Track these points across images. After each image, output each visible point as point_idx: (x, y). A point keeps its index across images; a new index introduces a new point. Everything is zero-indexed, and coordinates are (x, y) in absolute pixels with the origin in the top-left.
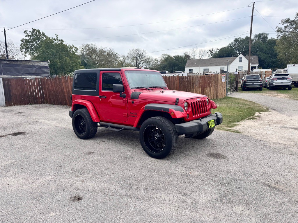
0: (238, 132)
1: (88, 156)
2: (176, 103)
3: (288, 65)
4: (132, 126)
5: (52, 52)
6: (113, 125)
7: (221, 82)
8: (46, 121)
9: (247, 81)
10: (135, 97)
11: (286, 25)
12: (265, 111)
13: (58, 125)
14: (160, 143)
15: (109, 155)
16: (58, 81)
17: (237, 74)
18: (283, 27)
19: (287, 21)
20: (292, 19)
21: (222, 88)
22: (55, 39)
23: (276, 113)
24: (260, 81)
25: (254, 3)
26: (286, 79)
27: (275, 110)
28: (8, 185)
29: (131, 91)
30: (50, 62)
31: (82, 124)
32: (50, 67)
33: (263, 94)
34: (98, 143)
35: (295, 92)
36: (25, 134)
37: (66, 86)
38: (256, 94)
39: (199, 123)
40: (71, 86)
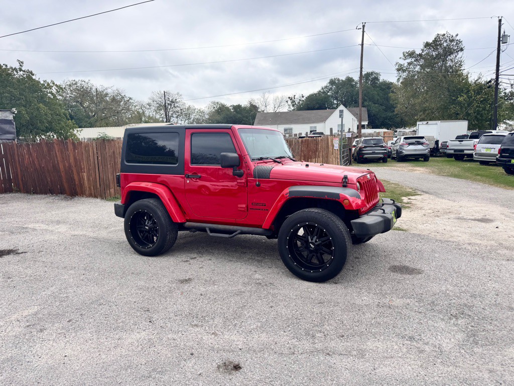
0: (403, 230)
1: (186, 287)
2: (345, 184)
3: (418, 123)
4: (260, 227)
5: (10, 92)
6: (215, 228)
7: (333, 149)
8: (44, 226)
9: (364, 148)
11: (409, 60)
12: (414, 195)
13: (76, 233)
14: (319, 255)
15: (225, 282)
16: (45, 149)
17: (351, 136)
18: (405, 63)
19: (411, 54)
20: (418, 52)
21: (334, 159)
22: (15, 69)
23: (432, 197)
24: (384, 147)
25: (364, 24)
26: (422, 144)
27: (427, 193)
28: (66, 356)
29: (253, 166)
30: (16, 112)
31: (147, 228)
32: (15, 121)
33: (392, 168)
34: (184, 261)
35: (436, 164)
36: (19, 253)
37: (63, 158)
38: (382, 168)
39: (385, 217)
40: (75, 158)
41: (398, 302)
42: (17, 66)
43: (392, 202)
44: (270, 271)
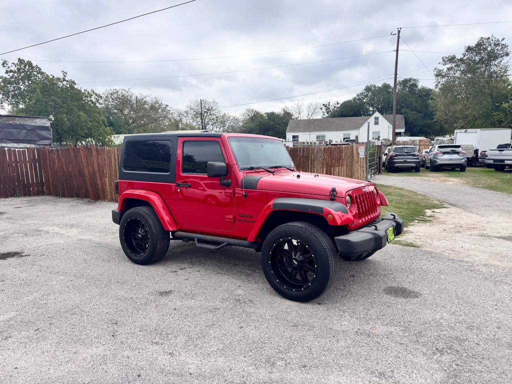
0: (415, 246)
1: (163, 300)
2: (332, 197)
3: (456, 131)
4: (245, 239)
5: (54, 101)
6: (203, 238)
7: (358, 158)
8: (57, 230)
9: (395, 156)
10: (250, 187)
11: (449, 66)
12: (440, 208)
13: (84, 237)
14: (303, 272)
15: (204, 296)
16: (72, 155)
17: (380, 144)
18: (444, 68)
19: (452, 59)
20: (459, 56)
21: (359, 168)
22: (59, 79)
23: (458, 210)
24: (416, 156)
25: (399, 29)
26: (458, 153)
27: (454, 205)
28: (16, 368)
29: (241, 175)
30: (53, 119)
31: (140, 236)
32: (52, 128)
33: (424, 178)
34: (172, 272)
35: (473, 174)
36: (22, 256)
37: (88, 164)
38: (413, 177)
39: (376, 234)
40: (98, 164)
41: (380, 329)
42: (61, 76)
43: (393, 217)
44: (256, 286)
